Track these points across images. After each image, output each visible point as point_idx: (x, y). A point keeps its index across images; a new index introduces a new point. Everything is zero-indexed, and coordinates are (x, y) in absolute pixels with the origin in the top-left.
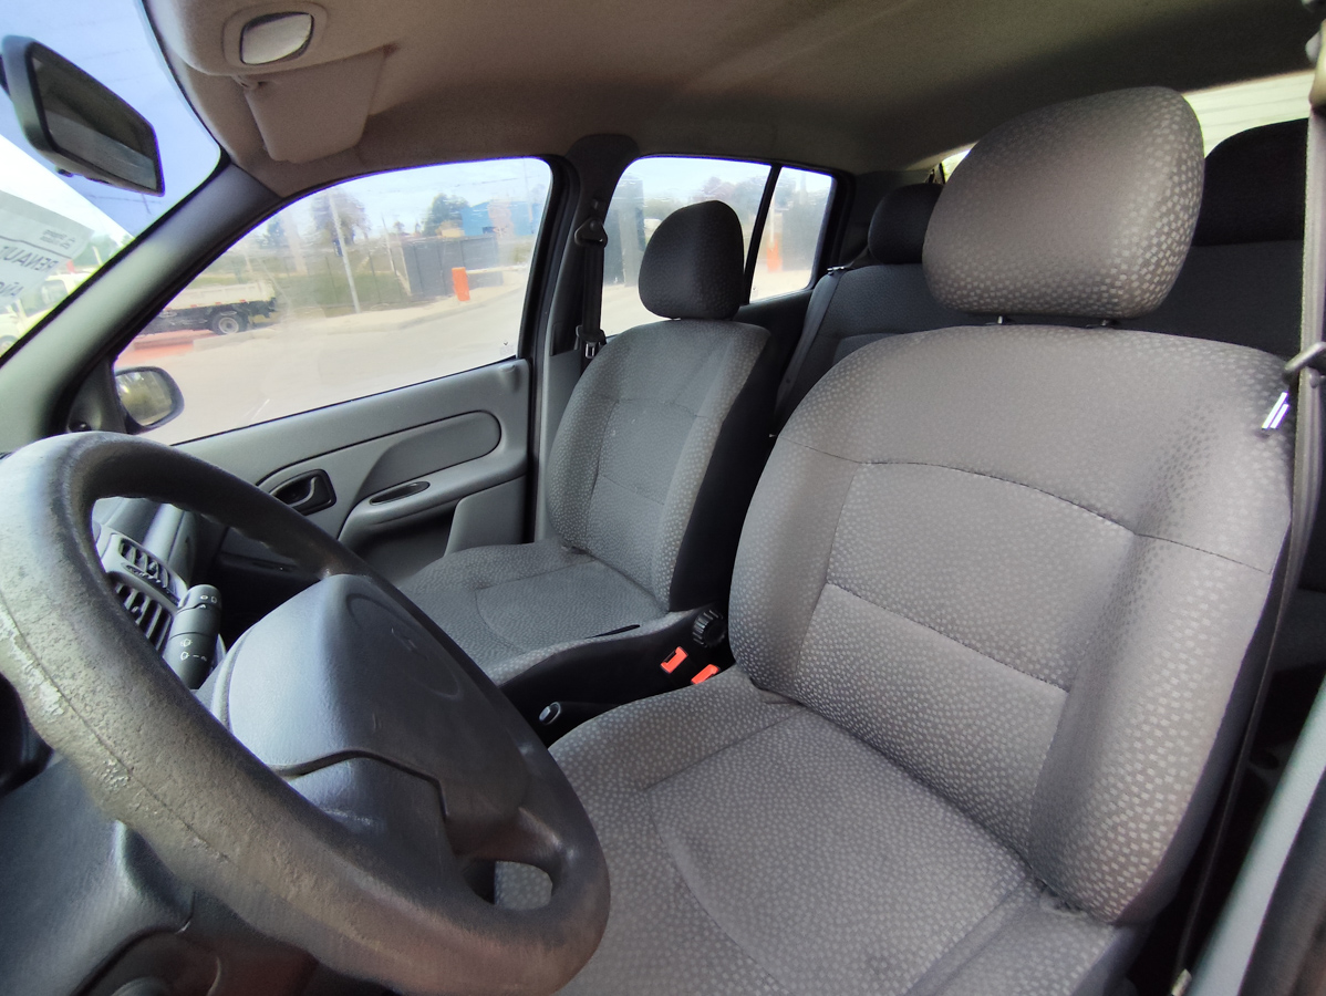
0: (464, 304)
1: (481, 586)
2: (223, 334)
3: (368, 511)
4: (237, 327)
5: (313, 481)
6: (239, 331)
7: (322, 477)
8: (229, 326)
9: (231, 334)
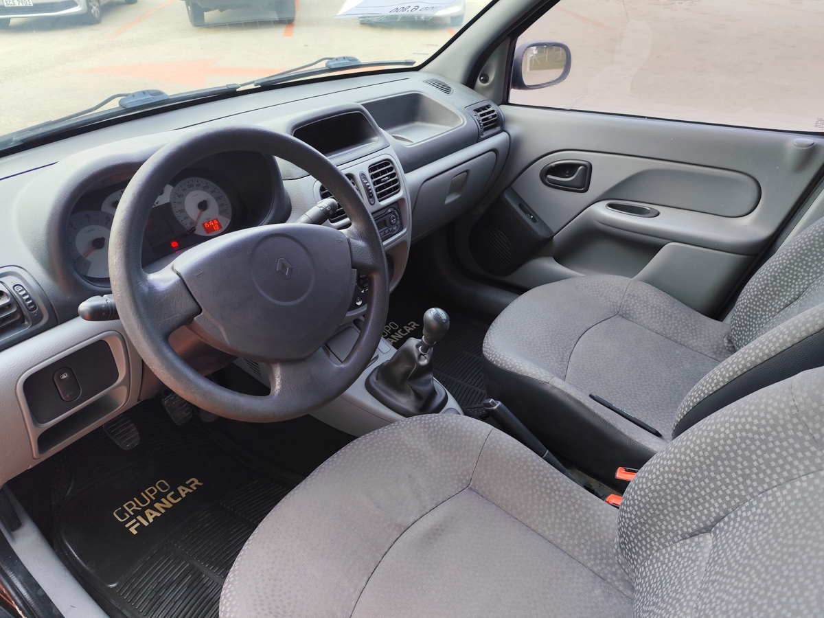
1: (621, 313)
3: (602, 211)
5: (581, 168)
7: (588, 169)
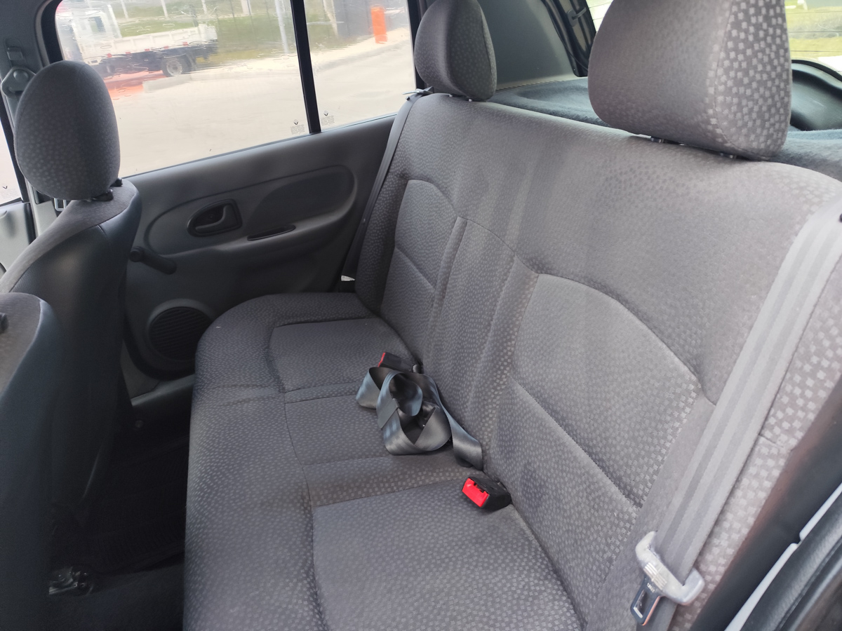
0: (379, 46)
2: (171, 76)
4: (180, 68)
6: (182, 74)
8: (176, 68)
9: (177, 76)
